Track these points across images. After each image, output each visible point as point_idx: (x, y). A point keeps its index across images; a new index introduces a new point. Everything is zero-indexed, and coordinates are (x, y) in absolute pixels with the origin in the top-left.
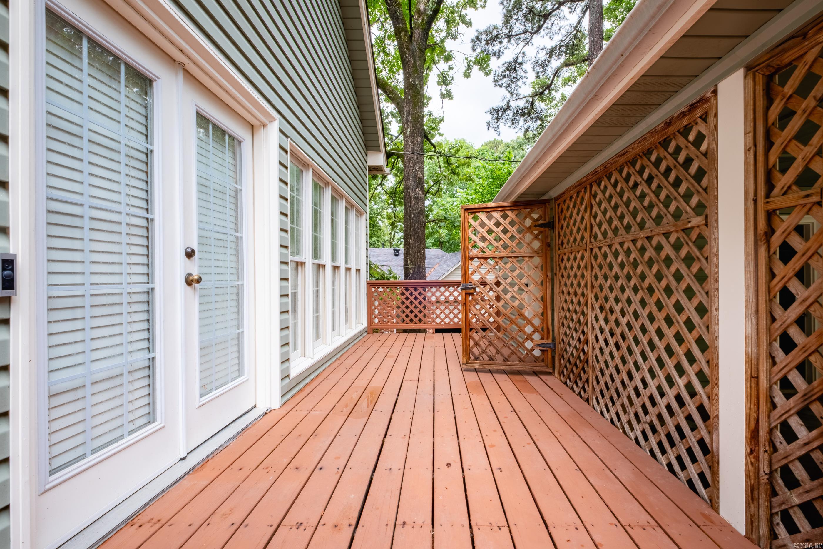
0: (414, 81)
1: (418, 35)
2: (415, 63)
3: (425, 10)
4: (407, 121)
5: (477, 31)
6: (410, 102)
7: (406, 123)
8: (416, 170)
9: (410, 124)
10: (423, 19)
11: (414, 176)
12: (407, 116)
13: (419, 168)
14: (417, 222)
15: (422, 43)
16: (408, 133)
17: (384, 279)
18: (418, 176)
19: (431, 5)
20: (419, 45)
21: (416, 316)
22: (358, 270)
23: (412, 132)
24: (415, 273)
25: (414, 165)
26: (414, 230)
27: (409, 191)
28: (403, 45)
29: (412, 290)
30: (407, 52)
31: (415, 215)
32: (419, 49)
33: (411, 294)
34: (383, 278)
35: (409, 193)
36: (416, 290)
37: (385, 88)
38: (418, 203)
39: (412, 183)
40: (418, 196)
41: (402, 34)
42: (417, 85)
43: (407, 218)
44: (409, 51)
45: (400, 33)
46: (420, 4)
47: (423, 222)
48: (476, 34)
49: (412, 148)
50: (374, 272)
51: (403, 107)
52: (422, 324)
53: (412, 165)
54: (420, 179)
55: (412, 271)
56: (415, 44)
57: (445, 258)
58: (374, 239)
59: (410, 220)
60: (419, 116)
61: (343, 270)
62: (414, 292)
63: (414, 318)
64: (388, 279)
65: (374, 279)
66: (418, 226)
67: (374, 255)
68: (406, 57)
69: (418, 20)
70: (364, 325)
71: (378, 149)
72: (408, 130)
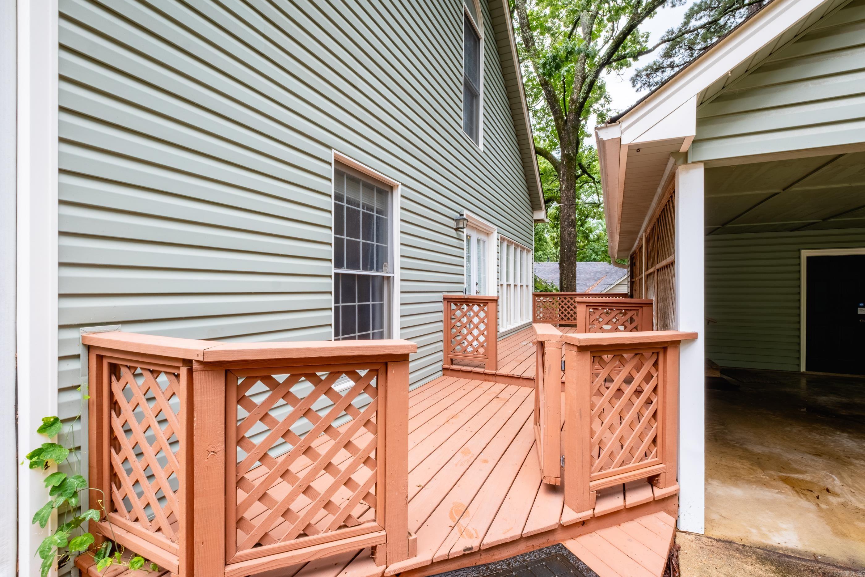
0: (568, 151)
1: (572, 117)
2: (569, 138)
3: (577, 99)
4: (563, 180)
5: (636, 70)
6: (564, 166)
7: (562, 181)
8: (570, 214)
9: (565, 182)
10: (576, 106)
11: (568, 219)
12: (563, 176)
13: (572, 212)
14: (570, 251)
15: (575, 122)
16: (564, 188)
17: (547, 292)
18: (571, 218)
19: (582, 95)
20: (573, 124)
21: (565, 316)
22: (527, 286)
23: (566, 187)
24: (568, 287)
25: (568, 211)
26: (568, 257)
27: (564, 229)
28: (560, 128)
29: (569, 299)
30: (563, 132)
31: (568, 246)
32: (572, 127)
33: (569, 302)
34: (546, 290)
35: (564, 231)
36: (565, 299)
37: (547, 156)
38: (570, 238)
39: (566, 223)
40: (571, 233)
41: (560, 121)
42: (570, 154)
43: (562, 249)
44: (565, 131)
45: (558, 120)
46: (573, 95)
47: (574, 251)
48: (636, 73)
49: (567, 199)
50: (539, 285)
51: (560, 170)
52: (569, 321)
53: (566, 211)
54: (572, 220)
55: (565, 286)
56: (569, 124)
57: (613, 271)
58: (540, 253)
59: (564, 250)
60: (572, 175)
61: (519, 286)
62: (564, 300)
63: (564, 317)
64: (551, 291)
65: (538, 291)
66: (571, 253)
67: (539, 269)
68: (562, 135)
69: (572, 106)
70: (531, 319)
71: (540, 209)
72: (564, 186)
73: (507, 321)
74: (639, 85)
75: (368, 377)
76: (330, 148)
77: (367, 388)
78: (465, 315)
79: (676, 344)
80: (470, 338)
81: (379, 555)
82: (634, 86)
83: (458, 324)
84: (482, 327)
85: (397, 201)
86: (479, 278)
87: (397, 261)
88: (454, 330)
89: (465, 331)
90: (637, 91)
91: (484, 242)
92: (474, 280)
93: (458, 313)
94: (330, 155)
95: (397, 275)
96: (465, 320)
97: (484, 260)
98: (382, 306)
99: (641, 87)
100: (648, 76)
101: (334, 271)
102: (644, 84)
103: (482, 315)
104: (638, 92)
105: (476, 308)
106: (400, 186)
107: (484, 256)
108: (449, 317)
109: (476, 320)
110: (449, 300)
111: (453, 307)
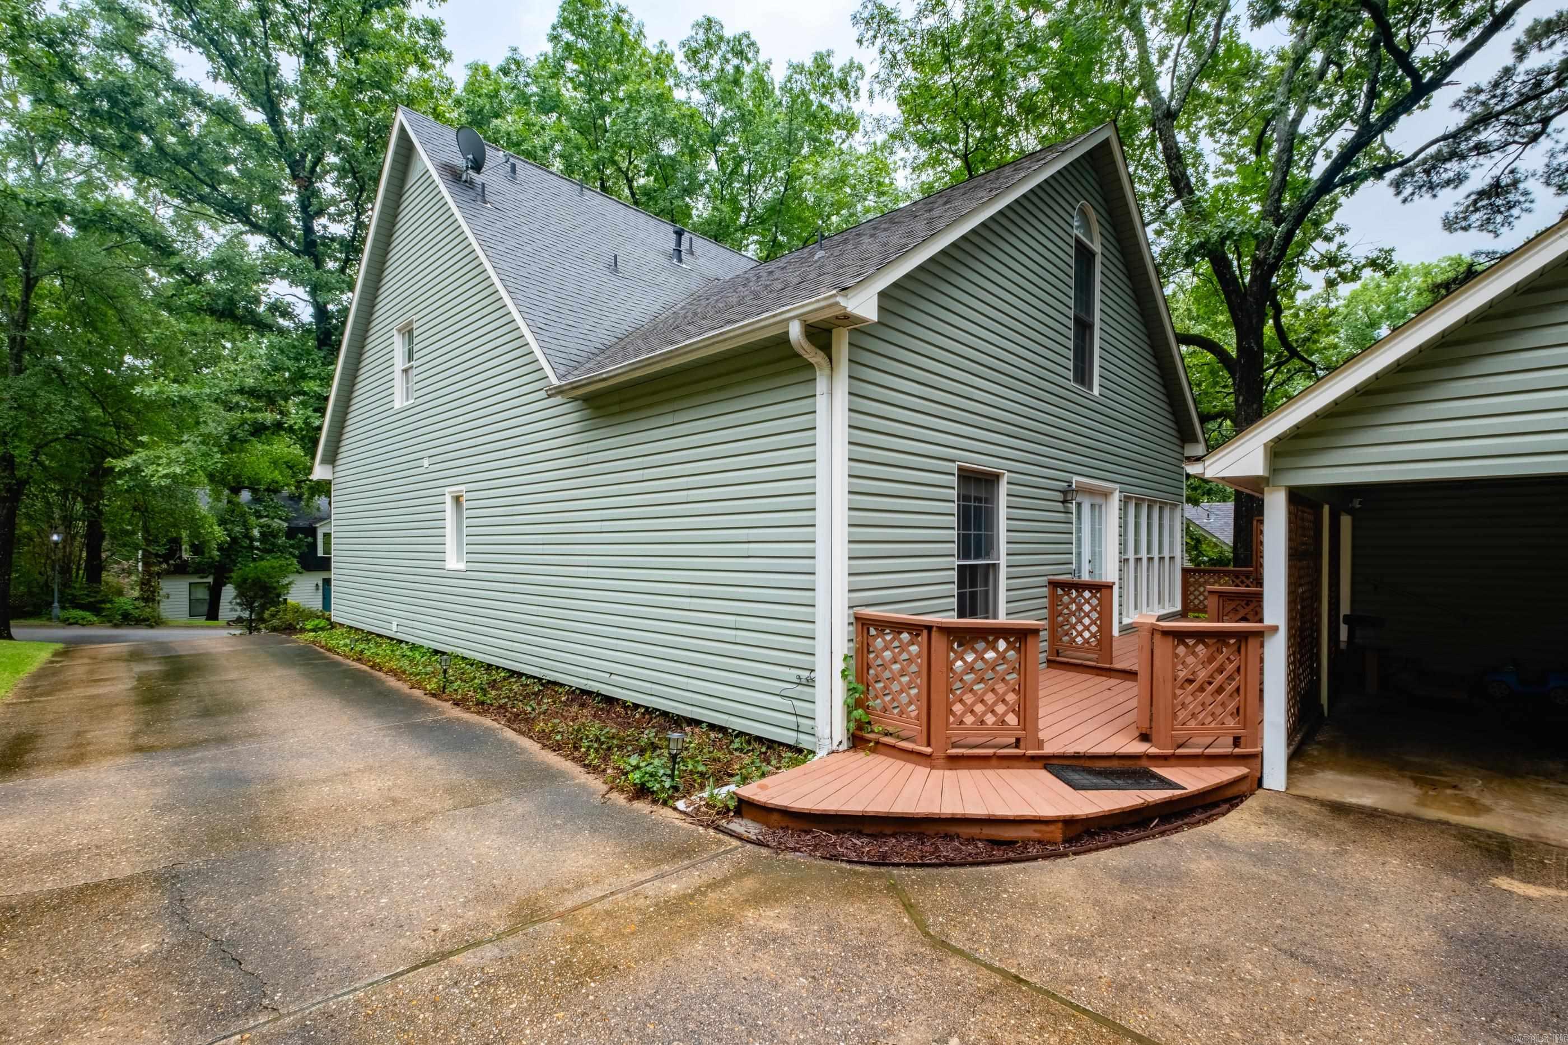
1: (1255, 288)
2: (1251, 322)
3: (1265, 259)
4: (1240, 388)
6: (1242, 366)
7: (1238, 390)
9: (1244, 391)
10: (1262, 270)
12: (1240, 382)
15: (1261, 296)
16: (1240, 401)
19: (1273, 253)
20: (1257, 299)
22: (1172, 558)
23: (1245, 399)
24: (1246, 558)
28: (1234, 307)
30: (1240, 314)
32: (1256, 303)
37: (1214, 350)
41: (1234, 297)
42: (1252, 346)
44: (1242, 312)
45: (1230, 296)
49: (1246, 418)
51: (1235, 372)
55: (1242, 556)
56: (1251, 300)
61: (1156, 560)
65: (1195, 564)
68: (1239, 318)
70: (1178, 607)
71: (1195, 440)
72: (1241, 399)
73: (1136, 608)
74: (1408, 190)
75: (1015, 642)
76: (954, 461)
77: (1014, 649)
78: (1073, 601)
79: (1260, 634)
80: (1080, 628)
81: (1022, 744)
82: (1398, 193)
83: (1066, 611)
84: (1095, 615)
85: (1003, 488)
86: (1093, 553)
87: (1003, 548)
88: (1060, 619)
89: (1074, 620)
90: (1405, 201)
91: (1100, 506)
92: (1086, 556)
93: (1066, 599)
94: (954, 467)
95: (1003, 561)
96: (1074, 607)
97: (1100, 530)
98: (987, 592)
99: (1413, 194)
100: (1427, 172)
101: (956, 562)
102: (1420, 187)
103: (1094, 602)
104: (1407, 204)
105: (1087, 594)
106: (1007, 474)
107: (1100, 524)
108: (1054, 602)
109: (1087, 608)
110: (1054, 585)
111: (1060, 592)
